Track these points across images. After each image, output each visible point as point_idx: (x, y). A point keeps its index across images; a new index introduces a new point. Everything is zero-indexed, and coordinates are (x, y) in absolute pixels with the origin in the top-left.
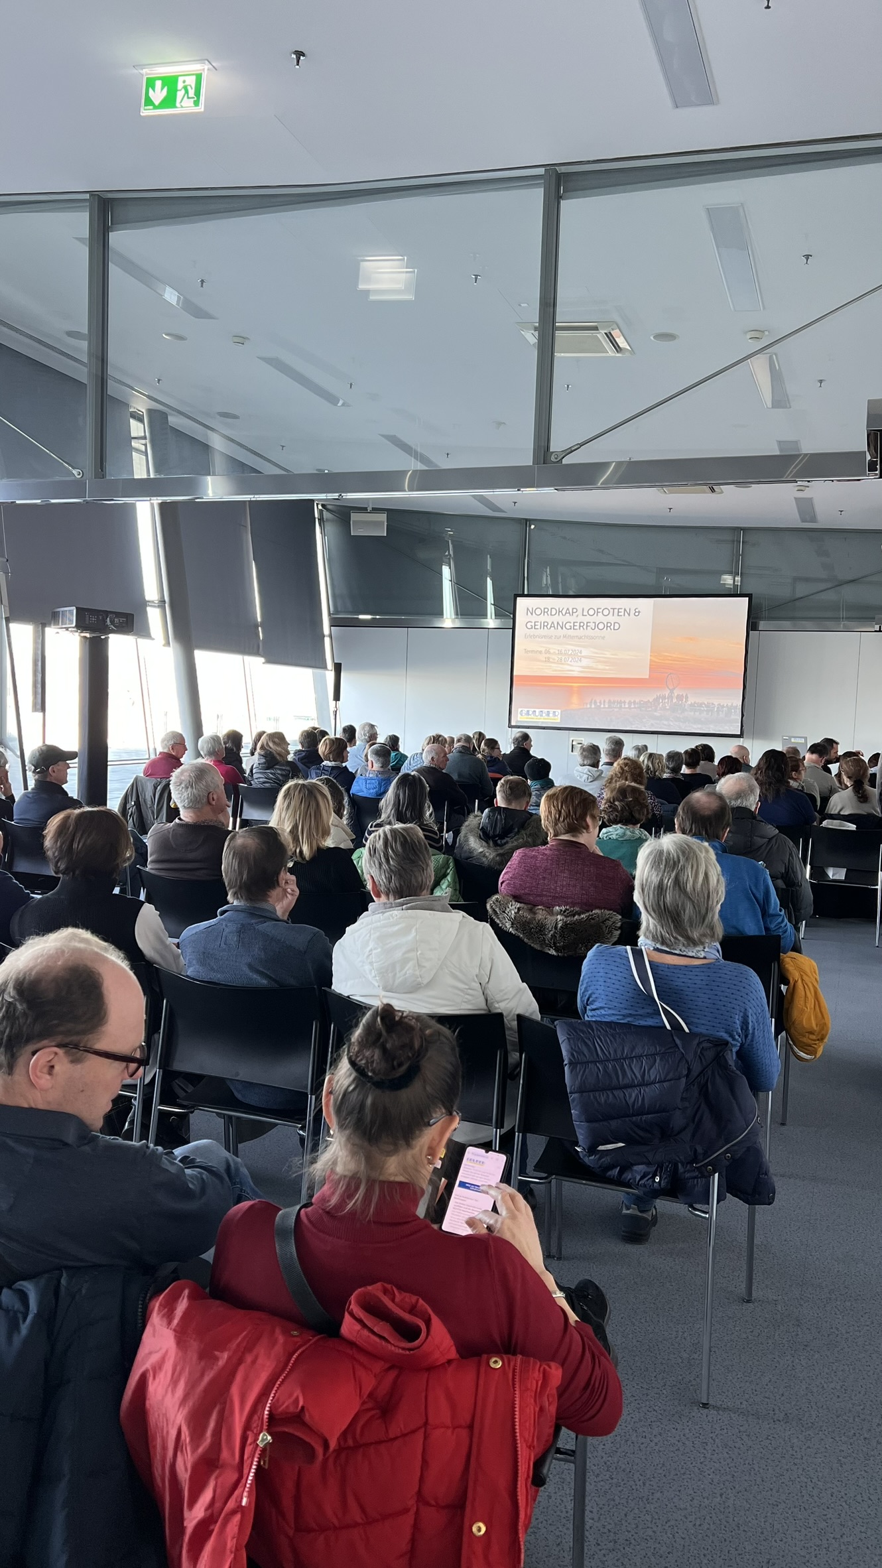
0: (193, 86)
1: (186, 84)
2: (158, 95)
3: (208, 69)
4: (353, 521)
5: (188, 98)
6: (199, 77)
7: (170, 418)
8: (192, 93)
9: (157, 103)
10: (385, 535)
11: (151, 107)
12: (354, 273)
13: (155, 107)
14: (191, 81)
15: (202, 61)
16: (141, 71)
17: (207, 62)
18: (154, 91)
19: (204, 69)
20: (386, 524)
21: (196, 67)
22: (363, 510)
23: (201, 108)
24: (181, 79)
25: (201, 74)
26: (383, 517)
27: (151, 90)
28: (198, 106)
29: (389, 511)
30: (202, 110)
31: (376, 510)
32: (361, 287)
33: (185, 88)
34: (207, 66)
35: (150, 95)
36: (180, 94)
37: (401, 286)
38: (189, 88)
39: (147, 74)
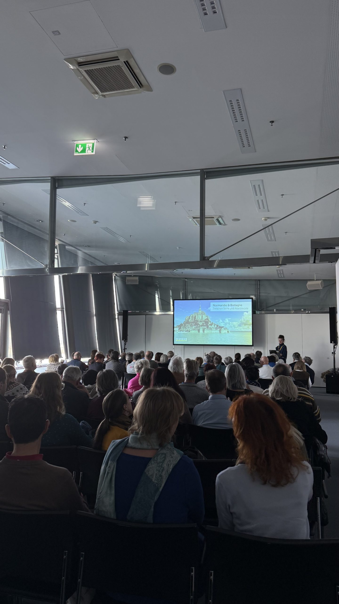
0: (91, 147)
1: (89, 146)
2: (80, 149)
3: (96, 142)
4: (127, 280)
5: (90, 150)
6: (93, 144)
7: (66, 247)
8: (91, 149)
9: (79, 152)
10: (138, 284)
11: (78, 153)
12: (136, 201)
13: (79, 153)
14: (91, 145)
15: (94, 139)
16: (74, 142)
17: (96, 140)
18: (79, 148)
19: (95, 142)
20: (138, 280)
21: (93, 141)
22: (130, 276)
23: (94, 153)
24: (87, 145)
25: (94, 143)
26: (137, 278)
27: (77, 148)
28: (93, 152)
29: (139, 276)
30: (94, 154)
31: (134, 276)
32: (138, 206)
33: (89, 147)
34: (96, 141)
35: (77, 149)
36: (87, 149)
37: (151, 205)
38: (90, 147)
39: (76, 143)
